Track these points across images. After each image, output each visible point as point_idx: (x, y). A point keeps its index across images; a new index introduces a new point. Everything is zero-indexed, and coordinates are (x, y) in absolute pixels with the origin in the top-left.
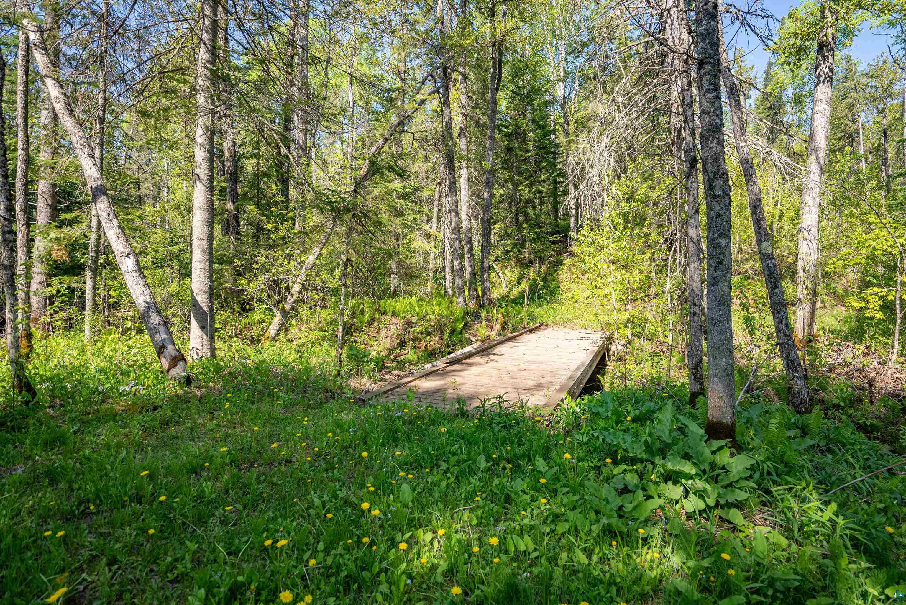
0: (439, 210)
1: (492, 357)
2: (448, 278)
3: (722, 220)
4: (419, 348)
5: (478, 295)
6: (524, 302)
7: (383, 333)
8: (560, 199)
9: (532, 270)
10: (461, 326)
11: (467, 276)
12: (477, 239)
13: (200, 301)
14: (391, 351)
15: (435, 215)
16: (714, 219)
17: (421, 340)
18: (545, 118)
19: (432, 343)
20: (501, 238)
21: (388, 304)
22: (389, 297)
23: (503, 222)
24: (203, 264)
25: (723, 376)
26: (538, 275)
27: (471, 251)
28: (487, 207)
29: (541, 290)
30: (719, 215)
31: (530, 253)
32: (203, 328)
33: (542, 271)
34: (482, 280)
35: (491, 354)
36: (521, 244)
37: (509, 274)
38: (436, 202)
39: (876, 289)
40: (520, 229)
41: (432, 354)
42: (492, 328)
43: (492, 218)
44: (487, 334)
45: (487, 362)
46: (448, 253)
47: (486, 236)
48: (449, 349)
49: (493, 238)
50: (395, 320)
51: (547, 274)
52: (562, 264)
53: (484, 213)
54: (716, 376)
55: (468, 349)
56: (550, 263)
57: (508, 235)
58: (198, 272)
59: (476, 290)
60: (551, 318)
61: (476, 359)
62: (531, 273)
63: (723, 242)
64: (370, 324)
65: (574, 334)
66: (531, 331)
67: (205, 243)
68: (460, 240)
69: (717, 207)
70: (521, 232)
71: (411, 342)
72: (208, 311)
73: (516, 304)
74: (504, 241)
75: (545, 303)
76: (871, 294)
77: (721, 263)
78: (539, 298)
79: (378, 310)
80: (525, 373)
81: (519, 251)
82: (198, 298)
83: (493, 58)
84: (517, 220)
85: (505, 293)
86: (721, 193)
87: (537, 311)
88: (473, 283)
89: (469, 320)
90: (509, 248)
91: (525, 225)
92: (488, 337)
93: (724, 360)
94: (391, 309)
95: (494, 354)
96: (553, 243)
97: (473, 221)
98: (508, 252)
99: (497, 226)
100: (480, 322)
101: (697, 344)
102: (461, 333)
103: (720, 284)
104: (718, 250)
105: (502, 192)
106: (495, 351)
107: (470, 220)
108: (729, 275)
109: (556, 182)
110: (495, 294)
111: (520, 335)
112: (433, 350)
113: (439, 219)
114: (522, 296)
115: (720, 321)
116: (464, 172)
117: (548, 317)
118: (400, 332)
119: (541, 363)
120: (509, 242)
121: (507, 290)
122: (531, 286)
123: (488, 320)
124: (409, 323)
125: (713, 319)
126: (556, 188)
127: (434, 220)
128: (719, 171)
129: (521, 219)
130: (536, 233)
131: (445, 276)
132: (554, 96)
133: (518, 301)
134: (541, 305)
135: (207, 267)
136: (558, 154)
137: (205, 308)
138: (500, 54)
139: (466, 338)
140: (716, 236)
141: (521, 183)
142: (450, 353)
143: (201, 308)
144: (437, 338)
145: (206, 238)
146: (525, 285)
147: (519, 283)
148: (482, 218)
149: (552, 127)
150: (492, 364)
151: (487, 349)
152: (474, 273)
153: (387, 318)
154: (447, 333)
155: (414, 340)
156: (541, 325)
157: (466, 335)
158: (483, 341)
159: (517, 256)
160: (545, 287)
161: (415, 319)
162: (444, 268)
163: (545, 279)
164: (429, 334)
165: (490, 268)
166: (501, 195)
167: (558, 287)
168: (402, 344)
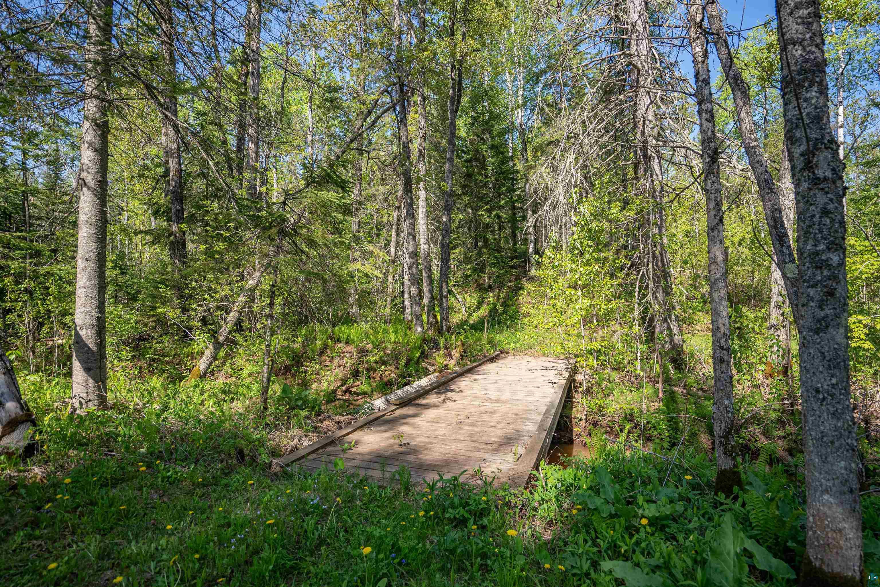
0: (398, 234)
1: (450, 395)
2: (407, 303)
3: (832, 221)
4: (374, 378)
5: (437, 322)
6: (484, 327)
7: (336, 362)
8: (519, 224)
9: (491, 295)
10: (417, 355)
11: (426, 301)
12: (436, 264)
13: (84, 337)
14: (344, 381)
15: (393, 239)
16: (817, 219)
17: (375, 370)
18: (504, 144)
19: (387, 373)
20: (461, 263)
21: (343, 331)
22: (343, 324)
23: (463, 247)
24: (89, 290)
25: (842, 493)
26: (498, 300)
27: (429, 276)
28: (446, 231)
29: (501, 315)
30: (825, 212)
31: (489, 278)
32: (87, 370)
33: (502, 295)
34: (441, 305)
35: (448, 391)
36: (480, 269)
37: (468, 299)
38: (395, 227)
39: (860, 317)
40: (480, 254)
41: (387, 385)
42: (451, 357)
43: (451, 242)
44: (445, 363)
45: (444, 402)
46: (407, 277)
47: (445, 260)
48: (405, 380)
49: (453, 263)
50: (349, 349)
51: (507, 298)
52: (520, 288)
53: (443, 237)
54: (826, 491)
55: (424, 382)
56: (509, 287)
57: (467, 260)
58: (83, 300)
59: (435, 316)
60: (512, 344)
61: (433, 399)
62: (491, 297)
63: (835, 259)
64: (322, 352)
65: (536, 363)
66: (492, 360)
67: (92, 265)
68: (418, 265)
69: (821, 199)
70: (481, 257)
71: (365, 372)
72: (95, 349)
73: (476, 330)
74: (464, 266)
75: (505, 328)
76: (854, 323)
77: (831, 293)
78: (498, 323)
79: (331, 338)
80: (487, 418)
81: (478, 276)
82: (83, 333)
83: (452, 79)
84: (476, 245)
85: (465, 318)
86: (829, 174)
87: (498, 337)
88: (431, 309)
89: (426, 348)
90: (469, 273)
91: (485, 250)
92: (446, 367)
93: (843, 463)
94: (345, 336)
95: (452, 391)
96: (512, 267)
97: (432, 245)
98: (466, 277)
99: (457, 251)
100: (438, 350)
101: (726, 402)
102: (418, 362)
103: (831, 330)
104: (826, 273)
105: (462, 217)
106: (453, 387)
107: (429, 245)
108: (846, 314)
109: (514, 208)
110: (455, 319)
111: (480, 365)
112: (389, 381)
113: (397, 243)
114: (481, 321)
115: (832, 395)
116: (422, 194)
117: (508, 344)
118: (354, 361)
119: (504, 402)
120: (469, 267)
121: (466, 315)
122: (491, 311)
123: (446, 348)
124: (363, 352)
125: (817, 391)
126: (514, 214)
127: (393, 244)
128: (823, 137)
129: (480, 244)
130: (496, 257)
131: (403, 301)
132: (512, 123)
133: (478, 327)
134: (501, 331)
135: (95, 294)
136: (516, 180)
137: (91, 346)
138: (460, 76)
139: (423, 368)
140: (821, 247)
141: (481, 208)
142: (406, 384)
143: (86, 345)
144: (392, 368)
145: (93, 258)
146: (484, 310)
147: (478, 308)
148: (441, 242)
149: (510, 154)
150: (450, 404)
151: (444, 384)
152: (432, 299)
153: (341, 346)
154: (402, 362)
155: (368, 370)
156: (502, 352)
157: (424, 364)
158: (440, 372)
159: (476, 281)
160: (505, 312)
161: (369, 347)
162: (403, 292)
163: (504, 304)
164: (384, 363)
165: (450, 292)
166: (461, 220)
167: (518, 312)
168: (356, 374)
